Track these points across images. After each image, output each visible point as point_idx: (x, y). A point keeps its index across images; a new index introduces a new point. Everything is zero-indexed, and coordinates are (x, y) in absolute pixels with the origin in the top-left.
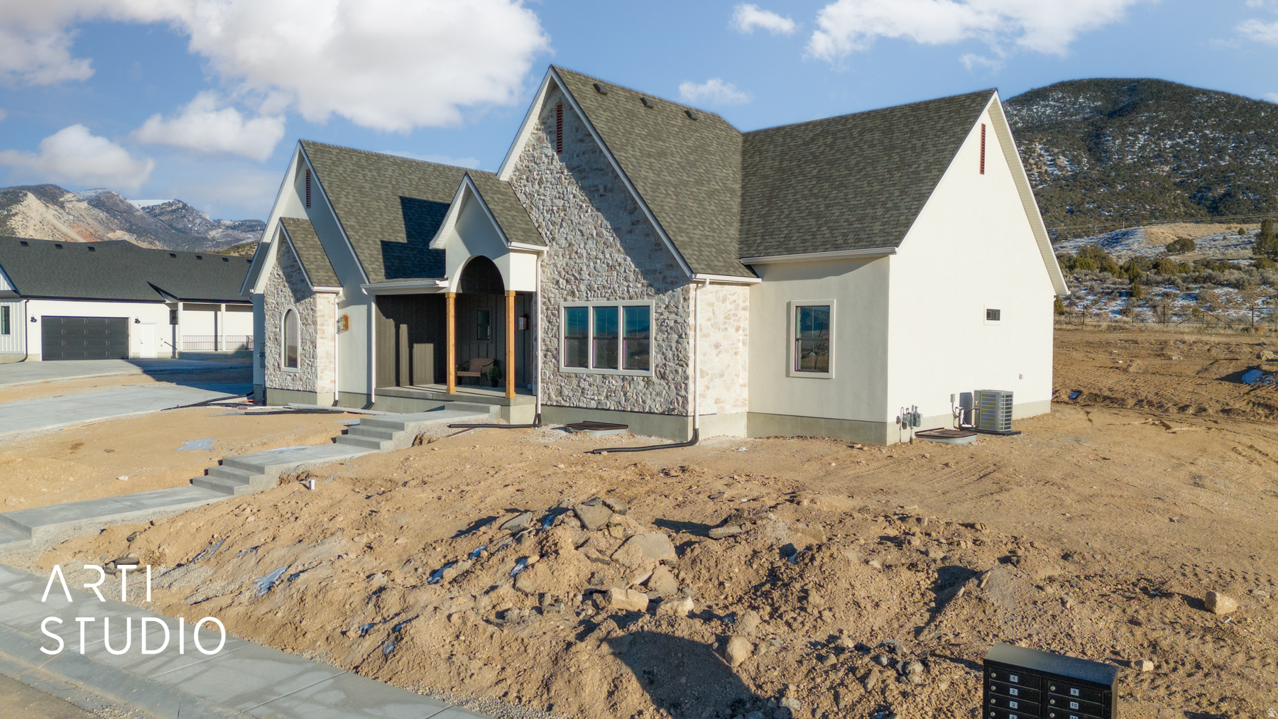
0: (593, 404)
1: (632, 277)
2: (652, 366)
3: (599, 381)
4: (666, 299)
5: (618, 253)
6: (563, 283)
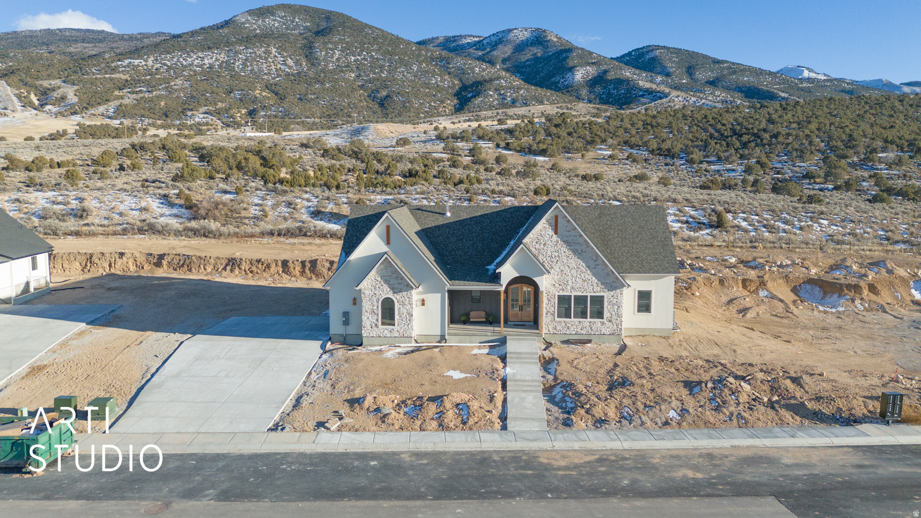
0: (574, 332)
1: (595, 285)
2: (605, 317)
3: (577, 323)
4: (612, 293)
5: (588, 275)
6: (557, 285)
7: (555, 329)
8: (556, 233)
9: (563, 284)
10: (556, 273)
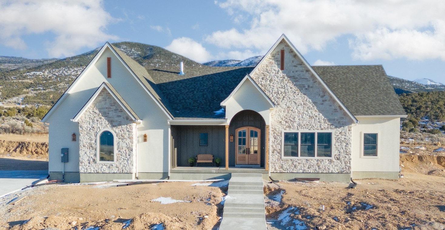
0: (301, 171)
1: (322, 121)
2: (333, 155)
3: (304, 162)
4: (340, 130)
5: (315, 112)
6: (284, 123)
7: (282, 167)
8: (282, 68)
9: (290, 121)
10: (283, 110)
